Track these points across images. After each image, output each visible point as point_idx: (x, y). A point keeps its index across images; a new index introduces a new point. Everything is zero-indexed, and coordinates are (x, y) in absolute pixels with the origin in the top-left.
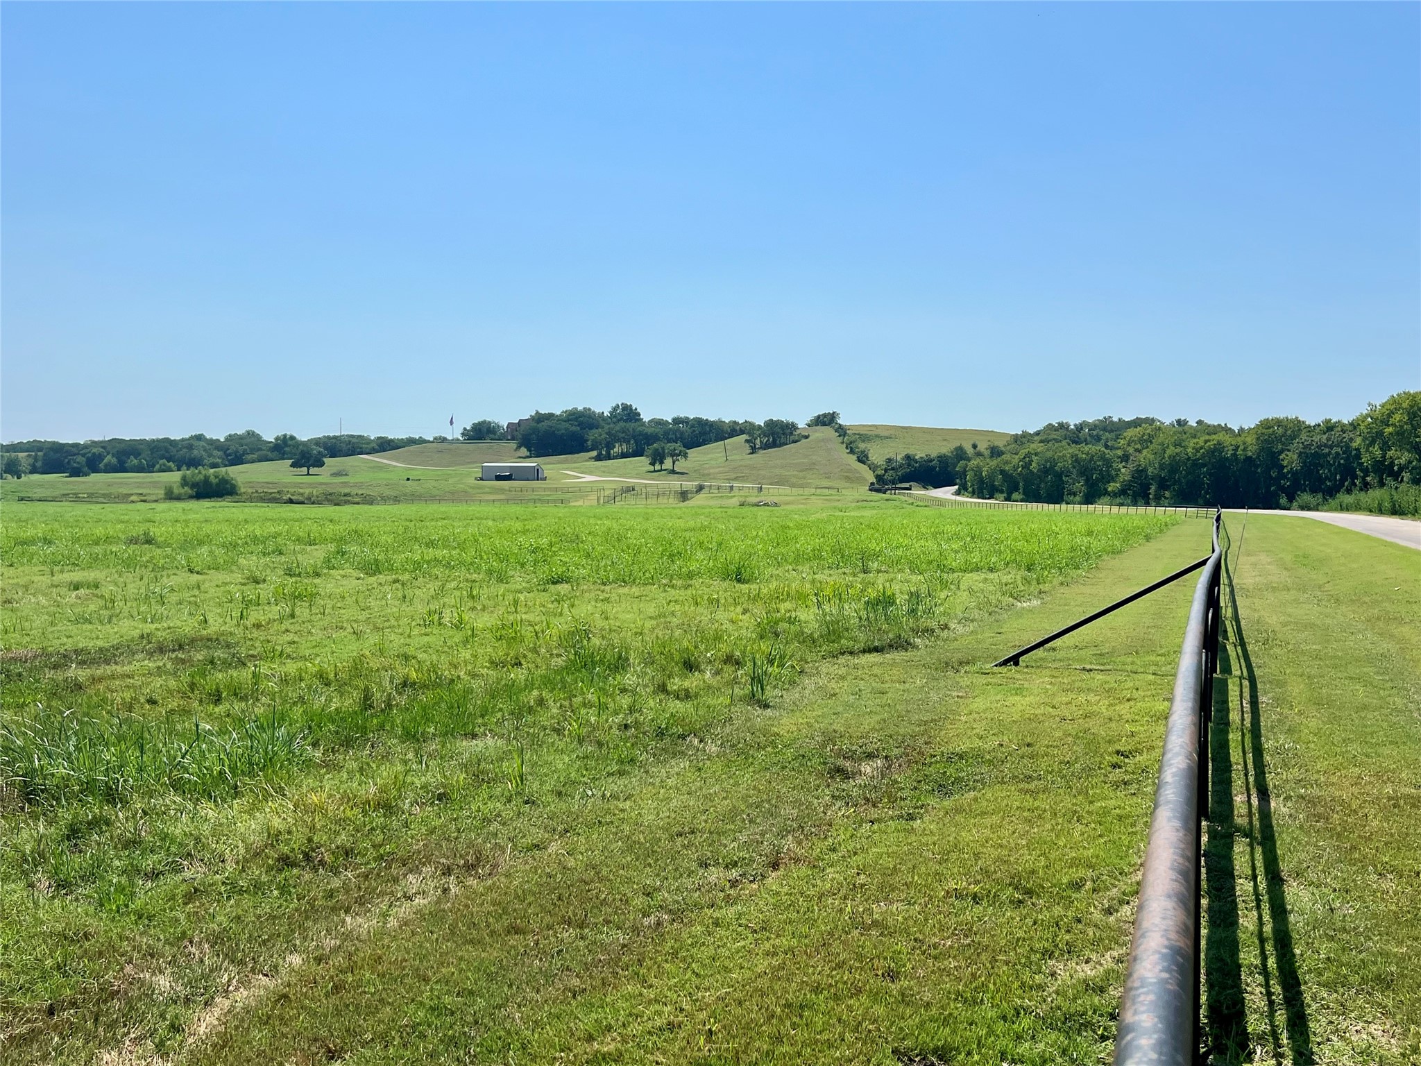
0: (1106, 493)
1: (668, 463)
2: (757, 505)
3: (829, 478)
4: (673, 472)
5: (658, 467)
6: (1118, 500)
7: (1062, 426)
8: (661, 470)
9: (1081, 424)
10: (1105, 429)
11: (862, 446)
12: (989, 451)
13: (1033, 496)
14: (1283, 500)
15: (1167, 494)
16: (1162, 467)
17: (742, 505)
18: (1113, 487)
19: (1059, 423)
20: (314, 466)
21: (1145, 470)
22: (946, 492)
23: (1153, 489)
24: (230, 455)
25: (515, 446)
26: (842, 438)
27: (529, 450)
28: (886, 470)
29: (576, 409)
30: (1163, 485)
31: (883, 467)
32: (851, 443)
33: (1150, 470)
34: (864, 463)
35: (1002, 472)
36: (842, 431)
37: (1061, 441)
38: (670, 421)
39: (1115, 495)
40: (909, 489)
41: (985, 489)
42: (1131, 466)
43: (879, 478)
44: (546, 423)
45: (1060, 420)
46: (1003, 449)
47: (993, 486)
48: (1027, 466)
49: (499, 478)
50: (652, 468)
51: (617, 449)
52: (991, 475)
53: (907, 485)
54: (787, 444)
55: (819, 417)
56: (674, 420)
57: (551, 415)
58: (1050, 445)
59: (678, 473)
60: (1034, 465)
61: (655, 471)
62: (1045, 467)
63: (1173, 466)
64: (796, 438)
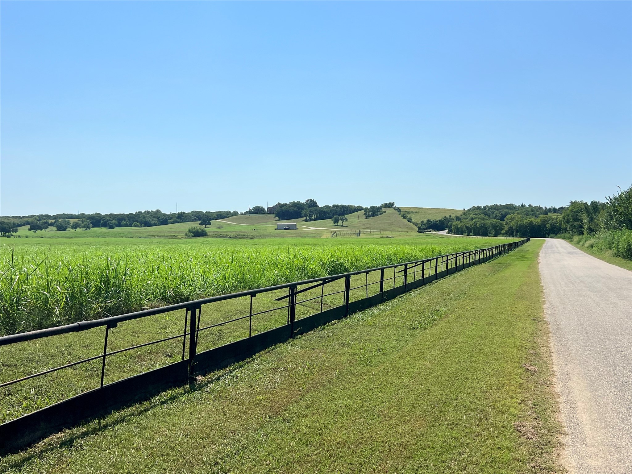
0: (501, 233)
1: (340, 222)
2: (387, 237)
3: (400, 228)
4: (342, 226)
5: (336, 224)
6: (505, 236)
7: (479, 208)
8: (337, 225)
9: (485, 206)
10: (495, 209)
11: (409, 216)
12: (455, 218)
13: (477, 234)
14: (547, 236)
15: (519, 234)
16: (517, 227)
17: (382, 237)
18: (502, 232)
19: (477, 206)
20: (207, 224)
21: (512, 227)
22: (444, 233)
23: (515, 232)
24: (160, 220)
25: (274, 216)
26: (399, 213)
27: (279, 218)
28: (421, 225)
29: (294, 202)
30: (517, 232)
31: (420, 224)
32: (404, 215)
33: (514, 227)
34: (411, 222)
35: (466, 227)
36: (398, 210)
37: (480, 215)
38: (332, 206)
39: (504, 234)
40: (431, 232)
41: (459, 232)
42: (509, 226)
43: (419, 228)
44: (284, 207)
45: (478, 205)
46: (460, 217)
47: (462, 231)
48: (476, 225)
49: (285, 229)
50: (334, 224)
51: (313, 217)
52: (462, 227)
53: (430, 230)
54: (378, 215)
55: (386, 204)
56: (333, 206)
57: (286, 205)
58: (477, 216)
59: (344, 226)
60: (478, 225)
61: (335, 226)
62: (482, 225)
63: (520, 226)
64: (381, 212)
